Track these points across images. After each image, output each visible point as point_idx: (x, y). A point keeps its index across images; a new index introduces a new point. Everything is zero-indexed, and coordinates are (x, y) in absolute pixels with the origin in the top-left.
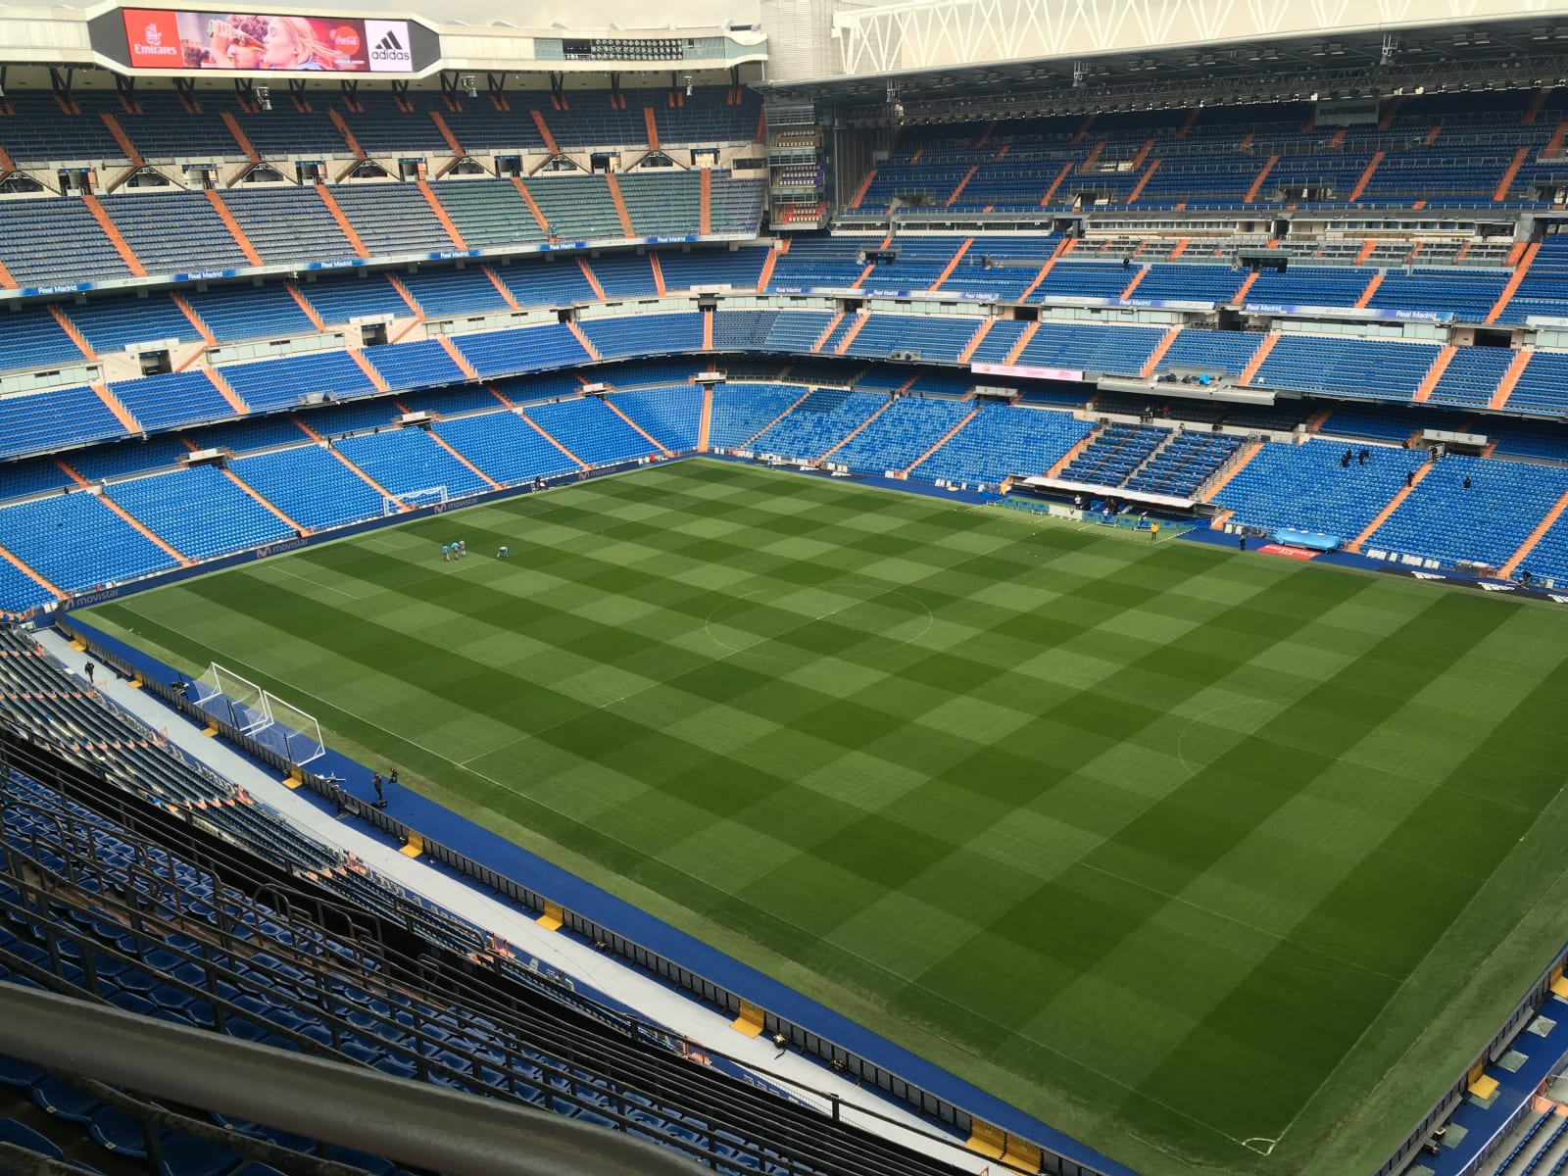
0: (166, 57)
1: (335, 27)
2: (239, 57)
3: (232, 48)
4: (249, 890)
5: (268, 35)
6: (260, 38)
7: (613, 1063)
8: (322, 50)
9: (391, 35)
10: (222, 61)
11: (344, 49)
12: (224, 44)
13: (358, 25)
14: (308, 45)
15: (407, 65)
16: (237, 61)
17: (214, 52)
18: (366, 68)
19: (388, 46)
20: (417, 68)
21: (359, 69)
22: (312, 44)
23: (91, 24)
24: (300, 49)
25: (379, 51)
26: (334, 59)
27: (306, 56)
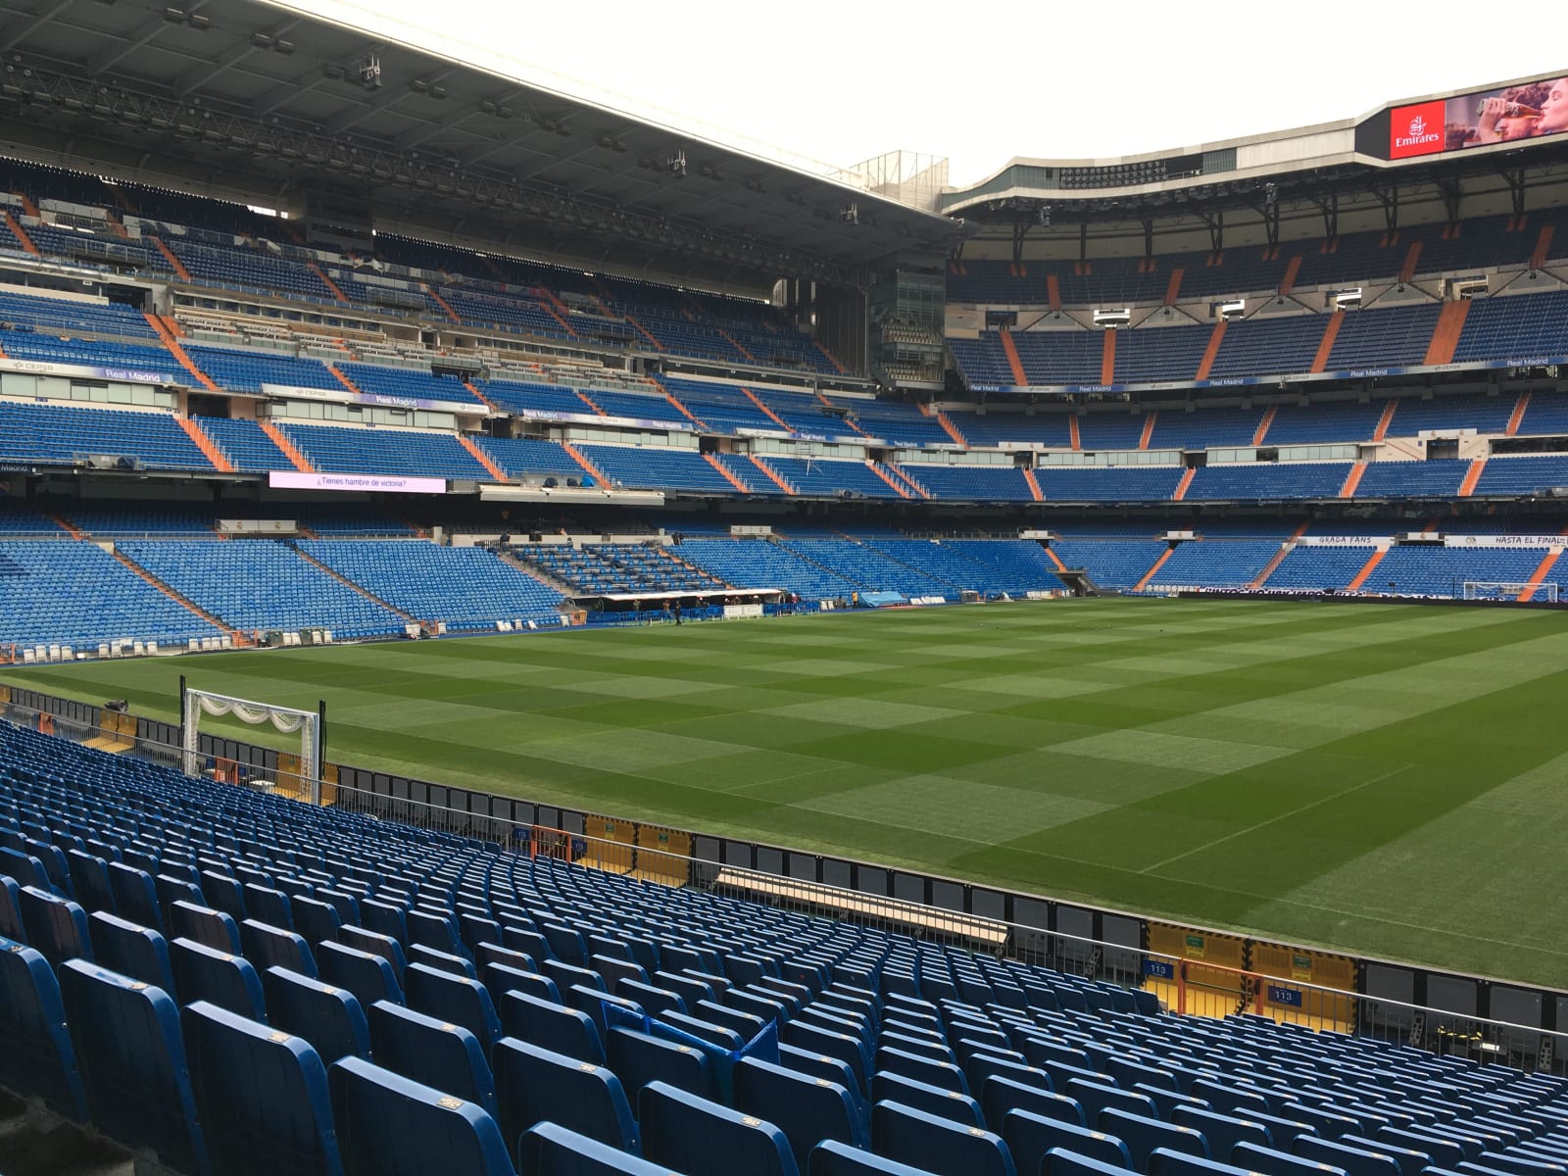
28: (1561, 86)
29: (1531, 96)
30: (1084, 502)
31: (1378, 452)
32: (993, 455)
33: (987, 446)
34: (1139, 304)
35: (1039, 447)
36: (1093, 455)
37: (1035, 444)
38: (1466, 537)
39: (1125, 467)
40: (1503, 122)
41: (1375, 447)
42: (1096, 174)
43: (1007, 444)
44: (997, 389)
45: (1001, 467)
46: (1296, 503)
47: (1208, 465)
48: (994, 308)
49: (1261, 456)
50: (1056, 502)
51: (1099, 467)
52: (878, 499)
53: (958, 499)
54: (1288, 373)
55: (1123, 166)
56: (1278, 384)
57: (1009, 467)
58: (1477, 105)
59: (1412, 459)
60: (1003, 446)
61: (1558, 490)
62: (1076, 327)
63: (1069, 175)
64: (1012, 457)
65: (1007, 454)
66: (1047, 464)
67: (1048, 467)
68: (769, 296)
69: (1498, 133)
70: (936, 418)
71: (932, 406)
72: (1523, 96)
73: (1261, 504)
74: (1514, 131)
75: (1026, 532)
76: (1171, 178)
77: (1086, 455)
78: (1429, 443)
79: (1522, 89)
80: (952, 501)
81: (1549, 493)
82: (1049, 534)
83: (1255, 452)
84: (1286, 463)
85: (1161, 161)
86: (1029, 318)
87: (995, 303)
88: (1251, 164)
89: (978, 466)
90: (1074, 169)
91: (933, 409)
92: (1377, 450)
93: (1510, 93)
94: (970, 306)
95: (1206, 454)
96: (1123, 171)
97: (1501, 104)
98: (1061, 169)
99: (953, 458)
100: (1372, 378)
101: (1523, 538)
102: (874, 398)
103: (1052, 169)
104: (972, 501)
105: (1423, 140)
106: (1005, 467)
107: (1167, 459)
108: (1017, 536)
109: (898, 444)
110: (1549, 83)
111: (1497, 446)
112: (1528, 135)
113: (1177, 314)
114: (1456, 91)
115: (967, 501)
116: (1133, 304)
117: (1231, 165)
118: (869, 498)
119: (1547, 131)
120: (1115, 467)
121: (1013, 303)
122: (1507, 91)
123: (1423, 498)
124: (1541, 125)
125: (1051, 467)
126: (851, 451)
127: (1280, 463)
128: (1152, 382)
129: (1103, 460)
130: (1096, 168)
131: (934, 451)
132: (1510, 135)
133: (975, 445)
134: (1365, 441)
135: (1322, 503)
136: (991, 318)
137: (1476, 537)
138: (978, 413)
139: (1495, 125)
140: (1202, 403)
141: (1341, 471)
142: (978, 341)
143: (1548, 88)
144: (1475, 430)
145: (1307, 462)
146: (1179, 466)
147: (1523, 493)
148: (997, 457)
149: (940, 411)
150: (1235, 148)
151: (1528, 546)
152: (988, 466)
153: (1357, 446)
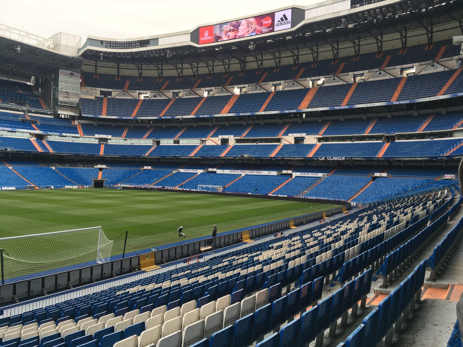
8: (258, 28)
10: (225, 38)
11: (265, 25)
12: (226, 32)
13: (272, 15)
14: (253, 27)
15: (289, 26)
18: (273, 31)
20: (293, 26)
21: (270, 31)
22: (255, 26)
24: (250, 28)
25: (279, 23)
26: (262, 30)
27: (252, 30)
28: (244, 22)
29: (236, 25)
30: (117, 155)
31: (207, 142)
32: (90, 139)
33: (89, 135)
34: (151, 91)
35: (109, 137)
36: (126, 140)
37: (108, 136)
38: (222, 170)
39: (137, 144)
40: (228, 33)
41: (206, 140)
42: (118, 44)
43: (98, 135)
44: (93, 116)
45: (93, 143)
46: (177, 158)
47: (160, 145)
48: (103, 89)
49: (175, 142)
50: (107, 155)
51: (128, 144)
52: (22, 151)
53: (65, 153)
54: (184, 115)
55: (126, 42)
56: (180, 119)
57: (96, 143)
58: (222, 28)
59: (215, 144)
60: (97, 136)
61: (245, 155)
62: (130, 98)
63: (109, 44)
64: (98, 140)
65: (96, 138)
66: (110, 142)
67: (111, 144)
68: (30, 82)
69: (227, 37)
70: (76, 125)
71: (76, 121)
72: (234, 25)
73: (168, 158)
74: (231, 36)
75: (98, 165)
76: (141, 47)
77: (124, 140)
78: (222, 139)
79: (233, 22)
80: (62, 153)
81: (242, 156)
82: (106, 166)
83: (173, 141)
84: (181, 145)
85: (138, 41)
86: (116, 94)
87: (104, 88)
88: (163, 44)
89: (84, 142)
90: (110, 42)
91: (76, 122)
92: (206, 141)
93: (231, 24)
94: (94, 88)
95: (160, 141)
96: (127, 44)
97: (227, 27)
98: (106, 41)
99: (74, 139)
100: (205, 118)
101: (236, 171)
102: (53, 117)
103: (103, 41)
104: (72, 154)
105: (208, 39)
106: (95, 143)
107: (148, 142)
108: (93, 167)
109: (50, 133)
110: (241, 21)
111: (238, 141)
112: (235, 38)
113: (163, 95)
114: (217, 22)
115: (69, 154)
116: (149, 91)
117: (157, 44)
118: (16, 151)
119: (240, 37)
120: (133, 144)
121: (110, 89)
122: (230, 23)
123: (210, 157)
124: (238, 35)
125: (112, 144)
126: (22, 134)
127: (180, 145)
128: (145, 116)
129: (129, 142)
130: (118, 42)
131: (65, 136)
132: (230, 38)
133: (85, 135)
134: (203, 138)
135: (183, 158)
136: (102, 93)
137: (225, 170)
138: (95, 125)
139: (227, 34)
140: (168, 124)
141: (194, 147)
142: (94, 100)
143: (240, 23)
144: (233, 136)
145: (187, 145)
146: (152, 145)
147: (235, 156)
148: (92, 140)
149: (79, 123)
150: (158, 38)
151: (238, 173)
152: (88, 143)
153: (201, 140)
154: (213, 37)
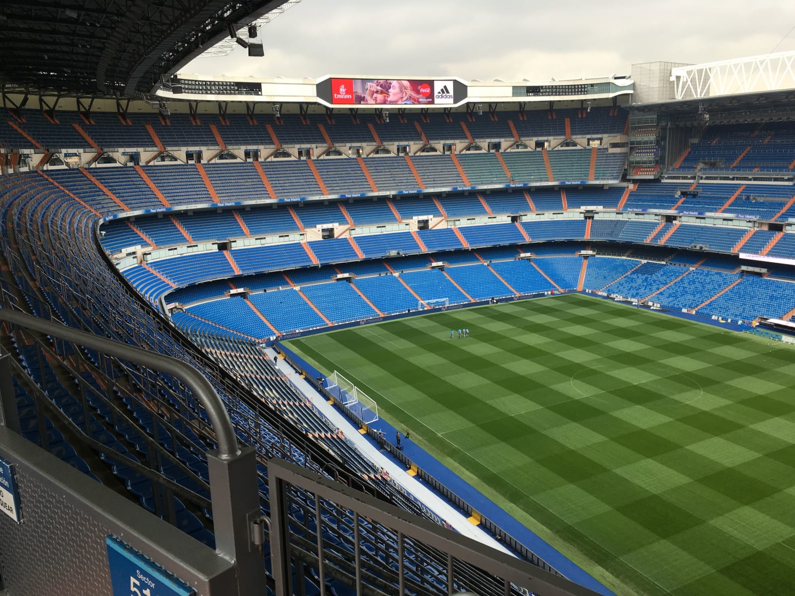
0: (347, 99)
1: (421, 85)
2: (378, 99)
3: (375, 95)
4: (321, 465)
5: (391, 89)
6: (387, 90)
7: (470, 576)
8: (414, 95)
9: (445, 87)
10: (370, 100)
11: (424, 94)
12: (371, 93)
13: (430, 83)
14: (408, 93)
15: (451, 100)
16: (376, 101)
17: (368, 97)
18: (432, 102)
19: (443, 92)
20: (455, 102)
21: (429, 103)
22: (410, 92)
23: (318, 85)
24: (405, 94)
25: (439, 95)
26: (418, 99)
27: (406, 97)
28: (394, 83)
29: (385, 86)
58: (365, 85)
72: (382, 85)
74: (380, 100)
79: (382, 81)
97: (373, 86)
105: (345, 97)
110: (391, 81)
112: (385, 104)
114: (357, 77)
122: (376, 81)
124: (389, 99)
132: (378, 102)
143: (390, 84)
154: (352, 96)
